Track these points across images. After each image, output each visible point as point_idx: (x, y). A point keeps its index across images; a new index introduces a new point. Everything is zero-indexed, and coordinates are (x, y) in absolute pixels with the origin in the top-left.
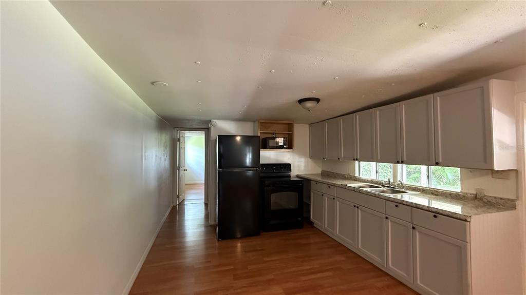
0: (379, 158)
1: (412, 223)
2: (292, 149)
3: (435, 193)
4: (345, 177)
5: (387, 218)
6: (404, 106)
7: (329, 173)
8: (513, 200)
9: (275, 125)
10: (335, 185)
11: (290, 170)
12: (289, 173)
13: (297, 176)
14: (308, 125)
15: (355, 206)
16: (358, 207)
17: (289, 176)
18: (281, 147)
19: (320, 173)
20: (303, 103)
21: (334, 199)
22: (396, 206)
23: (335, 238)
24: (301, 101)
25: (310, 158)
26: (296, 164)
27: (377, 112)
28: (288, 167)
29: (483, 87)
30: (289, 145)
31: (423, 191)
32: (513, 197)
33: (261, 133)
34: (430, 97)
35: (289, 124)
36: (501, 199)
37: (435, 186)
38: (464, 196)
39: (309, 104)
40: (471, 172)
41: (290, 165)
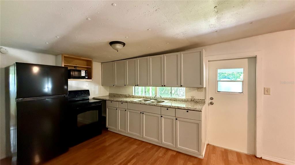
0: (151, 84)
1: (175, 117)
2: (91, 79)
3: (175, 100)
4: (127, 97)
5: (162, 116)
6: (165, 57)
7: (115, 95)
8: (204, 100)
9: (76, 61)
10: (126, 102)
11: (89, 94)
12: (88, 97)
13: (94, 99)
14: (101, 63)
15: (141, 113)
16: (143, 113)
17: (89, 99)
18: (83, 78)
19: (108, 95)
20: (113, 45)
21: (126, 110)
22: (167, 109)
23: (126, 135)
24: (112, 43)
25: (102, 85)
26: (93, 90)
27: (151, 58)
28: (87, 92)
29: (200, 52)
30: (89, 76)
31: (171, 100)
32: (204, 99)
33: (64, 65)
34: (178, 53)
35: (87, 61)
36: (200, 100)
37: (174, 97)
38: (187, 100)
39: (118, 46)
40: (190, 89)
41: (88, 91)
